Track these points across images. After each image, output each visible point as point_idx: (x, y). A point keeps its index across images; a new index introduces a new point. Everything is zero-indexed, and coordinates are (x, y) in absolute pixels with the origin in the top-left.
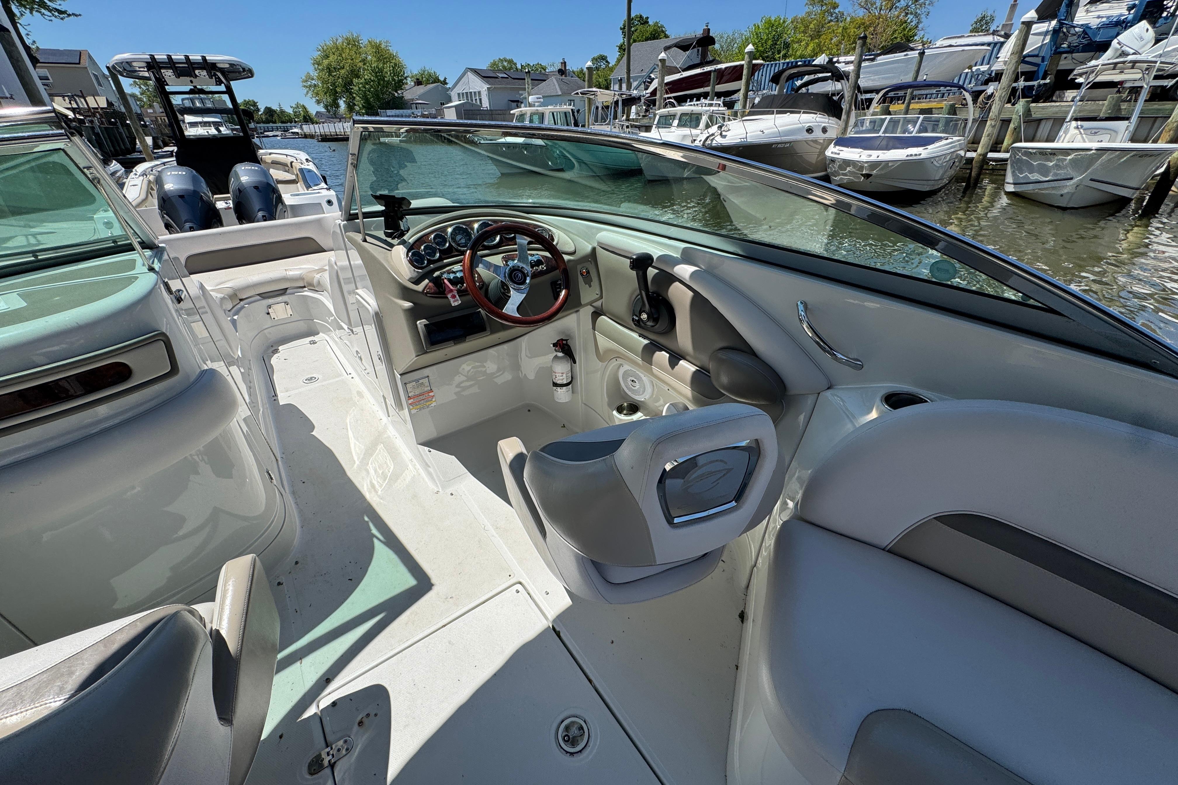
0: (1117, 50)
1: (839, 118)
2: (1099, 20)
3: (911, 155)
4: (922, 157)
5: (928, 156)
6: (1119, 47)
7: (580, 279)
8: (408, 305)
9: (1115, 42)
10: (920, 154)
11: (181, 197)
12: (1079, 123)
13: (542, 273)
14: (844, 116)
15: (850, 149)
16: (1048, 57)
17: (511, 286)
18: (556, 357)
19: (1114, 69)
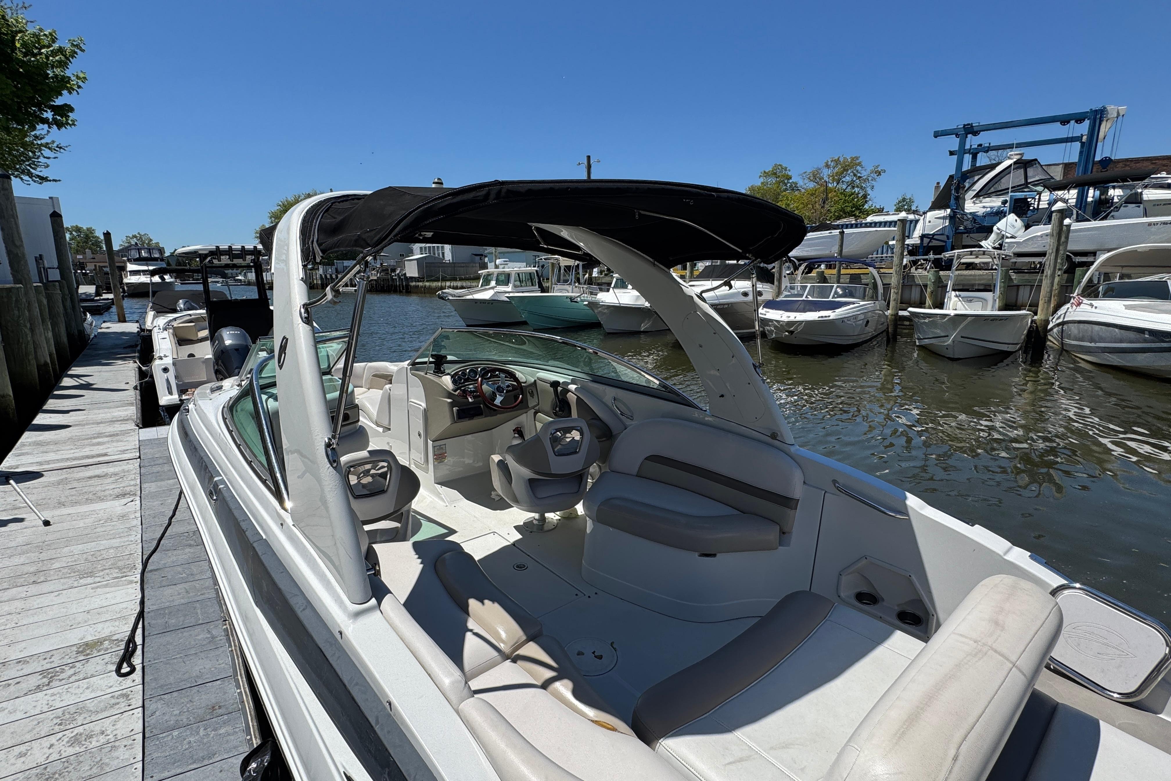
0: (998, 234)
1: (773, 283)
2: (984, 210)
3: (822, 317)
4: (831, 318)
5: (835, 318)
6: (999, 232)
7: (528, 394)
8: (449, 400)
9: (995, 228)
10: (829, 316)
11: (237, 350)
12: (957, 292)
13: (510, 391)
14: (776, 283)
15: (774, 311)
16: (951, 236)
17: (497, 393)
18: (515, 437)
19: (971, 254)
